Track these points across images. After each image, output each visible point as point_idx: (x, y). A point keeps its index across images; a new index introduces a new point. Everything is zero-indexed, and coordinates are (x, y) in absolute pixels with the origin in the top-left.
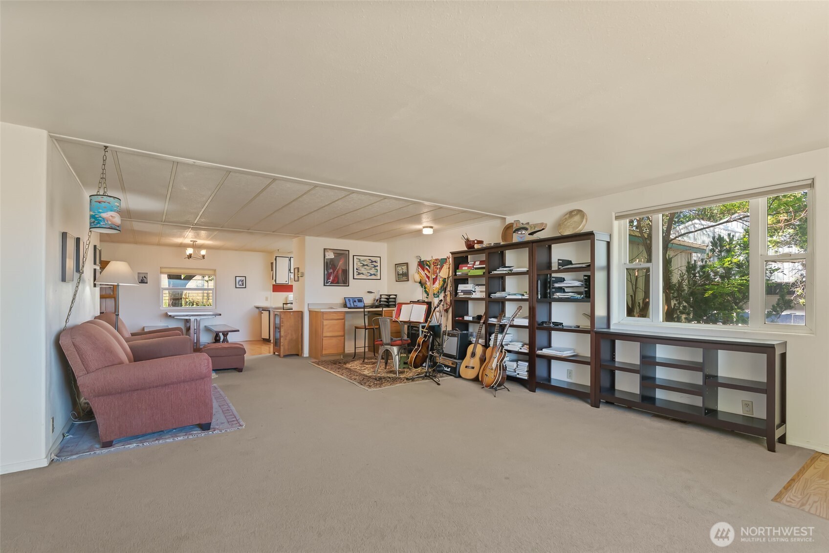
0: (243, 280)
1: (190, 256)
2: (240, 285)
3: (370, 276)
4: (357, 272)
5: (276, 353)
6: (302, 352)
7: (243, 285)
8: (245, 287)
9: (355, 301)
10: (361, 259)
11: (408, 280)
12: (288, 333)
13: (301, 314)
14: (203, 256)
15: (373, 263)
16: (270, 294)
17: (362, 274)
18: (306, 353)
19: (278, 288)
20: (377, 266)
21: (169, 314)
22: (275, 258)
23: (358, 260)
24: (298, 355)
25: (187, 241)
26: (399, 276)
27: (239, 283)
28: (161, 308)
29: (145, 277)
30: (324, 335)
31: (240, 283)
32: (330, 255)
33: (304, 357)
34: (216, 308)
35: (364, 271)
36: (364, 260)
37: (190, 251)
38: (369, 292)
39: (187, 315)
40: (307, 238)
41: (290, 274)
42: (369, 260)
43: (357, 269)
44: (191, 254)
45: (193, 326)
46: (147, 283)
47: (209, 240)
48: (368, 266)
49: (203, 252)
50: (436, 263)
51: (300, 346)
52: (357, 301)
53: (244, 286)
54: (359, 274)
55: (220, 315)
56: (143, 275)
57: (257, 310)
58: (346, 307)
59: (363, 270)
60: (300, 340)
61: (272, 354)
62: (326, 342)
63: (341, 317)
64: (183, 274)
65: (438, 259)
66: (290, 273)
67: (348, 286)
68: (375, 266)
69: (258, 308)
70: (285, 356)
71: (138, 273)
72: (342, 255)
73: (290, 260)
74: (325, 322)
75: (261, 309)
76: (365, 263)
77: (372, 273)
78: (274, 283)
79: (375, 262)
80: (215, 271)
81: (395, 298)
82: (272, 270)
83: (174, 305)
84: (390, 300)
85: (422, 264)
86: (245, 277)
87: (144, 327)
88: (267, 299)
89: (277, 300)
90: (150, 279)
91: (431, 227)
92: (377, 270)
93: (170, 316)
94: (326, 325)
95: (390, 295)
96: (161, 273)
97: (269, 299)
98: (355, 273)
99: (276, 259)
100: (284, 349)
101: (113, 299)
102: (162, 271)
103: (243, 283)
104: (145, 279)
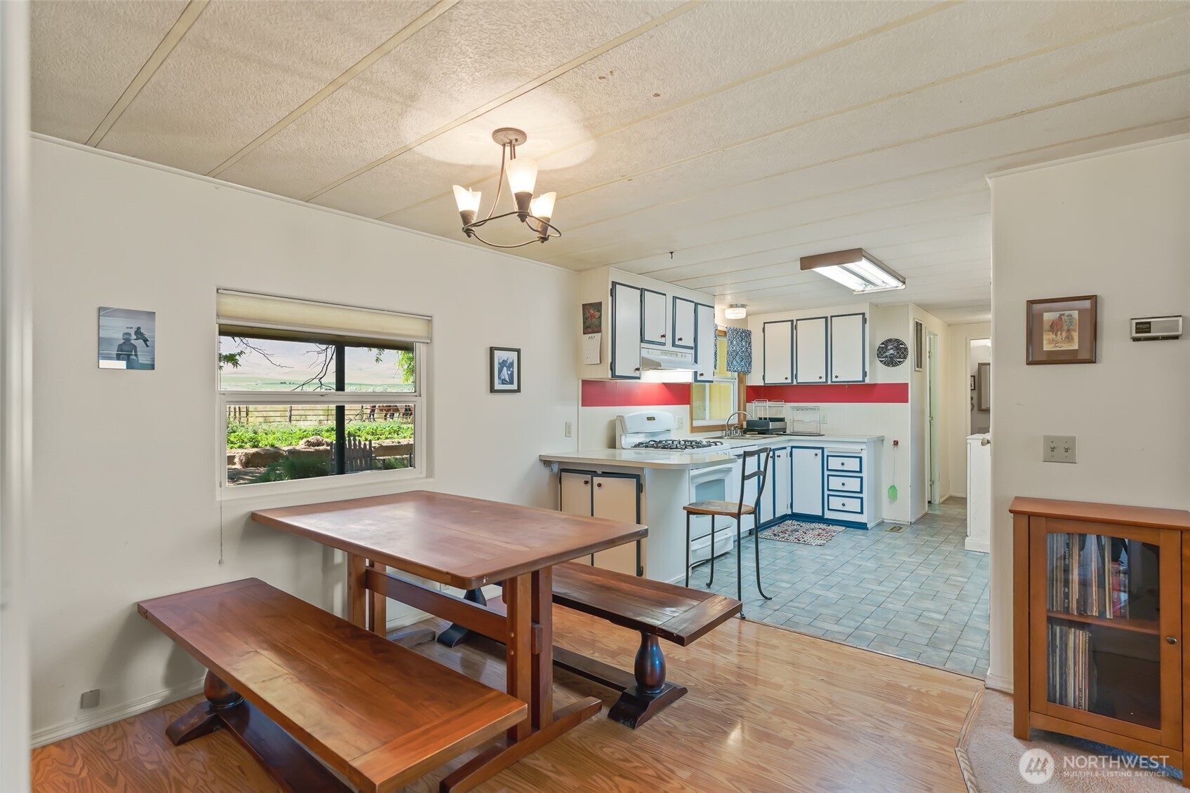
0: (512, 364)
2: (504, 382)
7: (511, 383)
16: (575, 410)
27: (500, 371)
29: (138, 333)
31: (505, 373)
41: (641, 345)
46: (151, 367)
53: (515, 387)
56: (127, 325)
57: (550, 471)
66: (642, 340)
69: (547, 462)
71: (101, 310)
75: (556, 468)
82: (592, 328)
86: (518, 351)
88: (570, 431)
89: (591, 434)
97: (574, 430)
102: (218, 304)
103: (513, 372)
104: (139, 343)
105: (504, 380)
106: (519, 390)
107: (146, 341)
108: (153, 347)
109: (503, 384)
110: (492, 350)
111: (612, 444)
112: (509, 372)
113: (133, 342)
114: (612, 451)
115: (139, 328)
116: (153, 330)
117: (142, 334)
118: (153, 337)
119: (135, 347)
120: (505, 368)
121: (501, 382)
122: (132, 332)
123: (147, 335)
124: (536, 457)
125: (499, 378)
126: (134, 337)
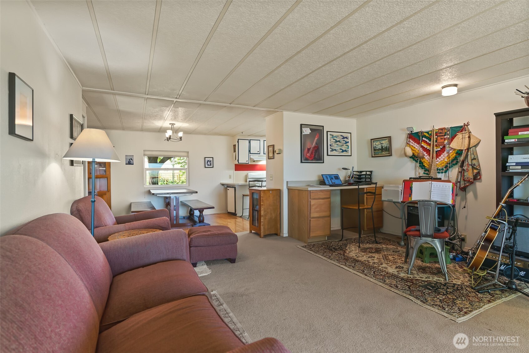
0: (211, 161)
1: (169, 139)
2: (208, 165)
3: (342, 152)
4: (330, 148)
5: (253, 231)
6: (280, 232)
7: (211, 165)
9: (332, 179)
10: (334, 135)
11: (391, 155)
12: (268, 212)
13: (278, 192)
14: (181, 138)
15: (344, 139)
16: (233, 172)
17: (335, 150)
18: (285, 232)
19: (239, 167)
20: (348, 142)
21: (153, 192)
22: (237, 140)
23: (331, 136)
24: (276, 234)
25: (166, 124)
26: (376, 151)
27: (207, 163)
28: (145, 186)
29: (131, 159)
30: (312, 215)
31: (209, 163)
32: (307, 131)
33: (283, 237)
34: (189, 186)
35: (337, 147)
36: (336, 137)
37: (169, 133)
38: (344, 169)
39: (168, 193)
40: (285, 113)
41: (250, 154)
42: (341, 136)
43: (330, 146)
44: (171, 136)
45: (173, 203)
46: (133, 164)
47: (186, 122)
48: (340, 142)
49: (181, 134)
50: (441, 133)
51: (279, 225)
52: (334, 178)
53: (212, 166)
54: (332, 150)
55: (197, 192)
56: (130, 158)
57: (223, 187)
58: (325, 185)
59: (335, 146)
60: (278, 219)
61: (249, 232)
62: (313, 223)
63: (328, 197)
64: (161, 156)
65: (445, 128)
66: (250, 153)
67: (323, 163)
68: (346, 142)
69: (223, 185)
70: (266, 236)
71: (126, 155)
72: (317, 131)
73: (250, 142)
74: (313, 202)
75: (226, 186)
76: (338, 140)
77: (344, 149)
78: (237, 163)
79: (346, 138)
80: (188, 153)
81: (370, 175)
82: (235, 151)
83: (154, 183)
84: (362, 177)
85: (415, 137)
86: (213, 158)
87: (131, 203)
88: (230, 177)
89: (239, 178)
90: (135, 161)
91: (456, 85)
92: (348, 146)
93: (153, 194)
94: (314, 205)
95: (361, 172)
96: (144, 155)
97: (232, 177)
98: (329, 150)
99: (238, 142)
100: (264, 228)
101: (106, 179)
102: (144, 153)
103: (211, 163)
106: (213, 167)
110: (205, 158)
118: (133, 159)
119: (131, 161)
124: (219, 183)
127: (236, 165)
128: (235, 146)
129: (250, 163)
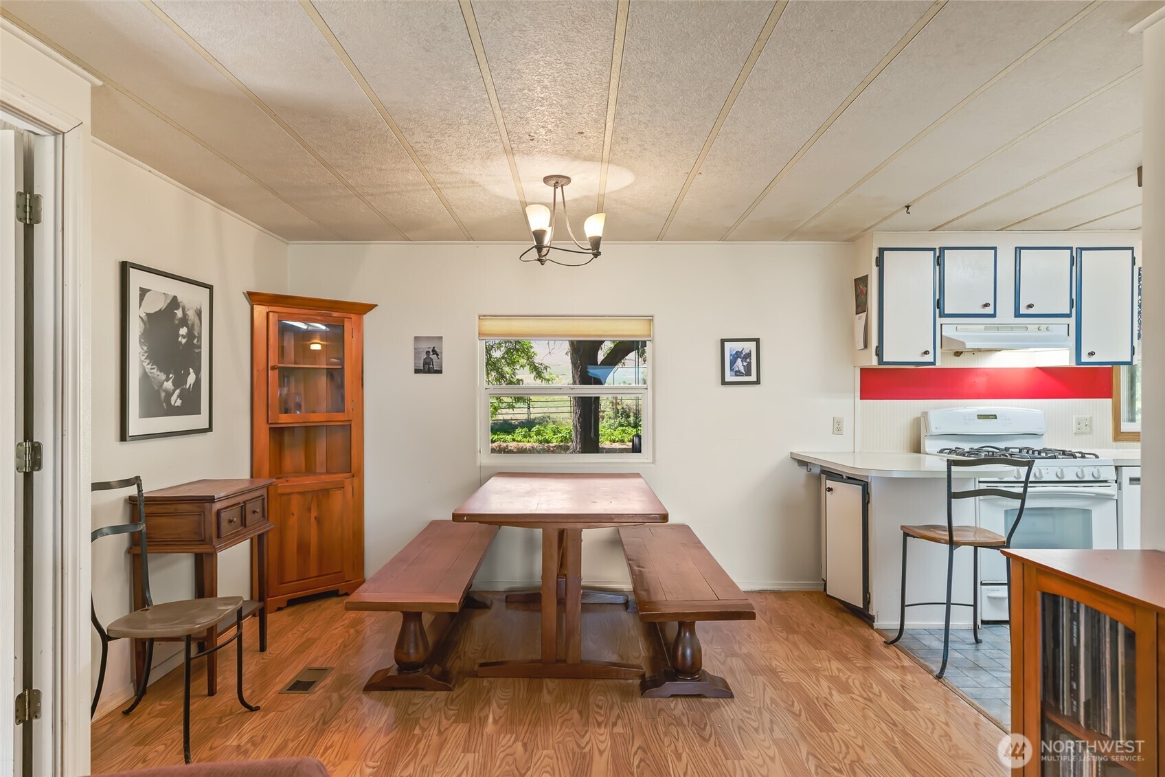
0: (749, 355)
2: (738, 373)
7: (748, 373)
8: (758, 382)
14: (596, 244)
16: (849, 403)
19: (886, 382)
22: (875, 254)
27: (733, 363)
28: (481, 460)
29: (434, 351)
31: (740, 364)
34: (654, 462)
41: (939, 321)
46: (440, 372)
53: (753, 378)
57: (803, 471)
66: (942, 315)
69: (802, 463)
71: (417, 338)
73: (940, 261)
78: (874, 362)
82: (861, 307)
86: (757, 341)
88: (837, 427)
89: (880, 435)
96: (477, 335)
97: (847, 427)
99: (880, 262)
102: (479, 326)
103: (750, 364)
104: (434, 357)
105: (739, 371)
107: (437, 355)
108: (442, 359)
109: (736, 375)
110: (723, 341)
111: (917, 448)
112: (745, 364)
113: (431, 356)
114: (917, 455)
115: (434, 348)
116: (441, 348)
117: (435, 351)
118: (441, 353)
119: (432, 360)
120: (739, 360)
121: (734, 374)
122: (430, 350)
123: (438, 351)
124: (787, 454)
125: (732, 370)
126: (432, 353)
127: (865, 372)
128: (861, 283)
129: (939, 365)
